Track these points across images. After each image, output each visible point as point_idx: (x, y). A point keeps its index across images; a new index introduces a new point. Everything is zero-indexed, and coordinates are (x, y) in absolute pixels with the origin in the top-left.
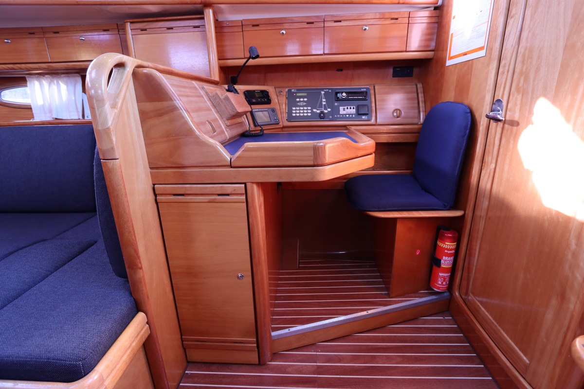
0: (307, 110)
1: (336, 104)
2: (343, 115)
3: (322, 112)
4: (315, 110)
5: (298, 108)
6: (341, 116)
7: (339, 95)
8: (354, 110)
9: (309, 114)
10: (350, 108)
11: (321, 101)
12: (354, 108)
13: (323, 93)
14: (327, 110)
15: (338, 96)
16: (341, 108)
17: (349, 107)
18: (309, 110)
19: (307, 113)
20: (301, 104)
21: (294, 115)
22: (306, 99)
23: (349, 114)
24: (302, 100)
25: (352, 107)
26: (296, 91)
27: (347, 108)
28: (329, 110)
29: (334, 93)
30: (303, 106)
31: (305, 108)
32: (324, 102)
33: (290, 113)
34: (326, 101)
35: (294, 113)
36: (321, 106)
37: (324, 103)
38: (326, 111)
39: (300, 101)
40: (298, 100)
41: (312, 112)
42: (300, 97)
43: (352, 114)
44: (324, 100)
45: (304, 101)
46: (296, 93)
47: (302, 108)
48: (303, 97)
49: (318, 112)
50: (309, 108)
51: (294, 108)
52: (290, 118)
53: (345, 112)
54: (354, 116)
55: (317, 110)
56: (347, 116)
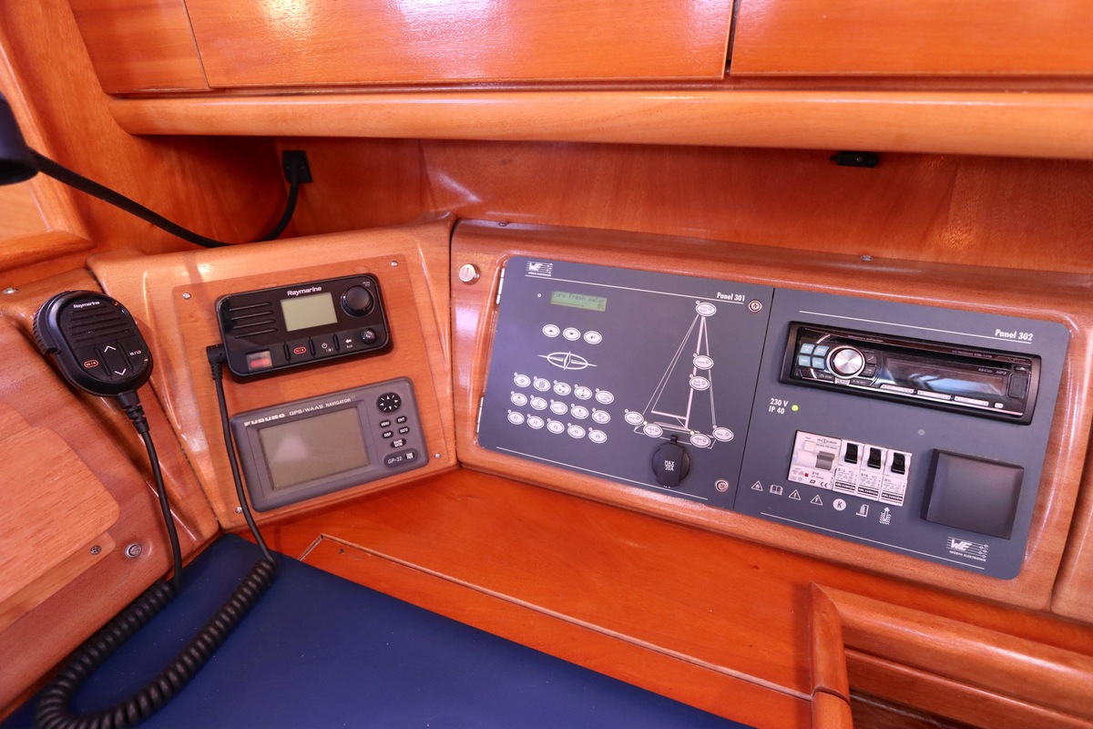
0: (591, 404)
1: (777, 405)
2: (808, 491)
3: (674, 443)
4: (633, 418)
5: (542, 384)
6: (795, 496)
7: (811, 355)
8: (899, 483)
9: (598, 437)
10: (875, 461)
11: (686, 366)
12: (898, 466)
13: (706, 309)
14: (707, 430)
15: (803, 361)
16: (807, 447)
17: (864, 451)
18: (601, 407)
19: (588, 423)
20: (564, 361)
21: (515, 418)
22: (593, 338)
23: (854, 502)
24: (572, 334)
25: (888, 456)
26: (548, 275)
27: (851, 456)
28: (724, 434)
29: (778, 328)
30: (573, 378)
31: (583, 392)
32: (702, 373)
33: (494, 399)
34: (715, 375)
35: (516, 409)
36: (675, 398)
37: (699, 383)
38: (699, 440)
39: (560, 343)
40: (551, 331)
41: (617, 427)
42: (566, 317)
43: (877, 507)
44: (703, 362)
45: (580, 347)
46: (548, 287)
47: (562, 388)
48: (583, 320)
49: (653, 431)
50: (605, 397)
51: (521, 380)
52: (496, 432)
53: (825, 479)
54: (885, 519)
55: (651, 419)
56: (839, 505)
